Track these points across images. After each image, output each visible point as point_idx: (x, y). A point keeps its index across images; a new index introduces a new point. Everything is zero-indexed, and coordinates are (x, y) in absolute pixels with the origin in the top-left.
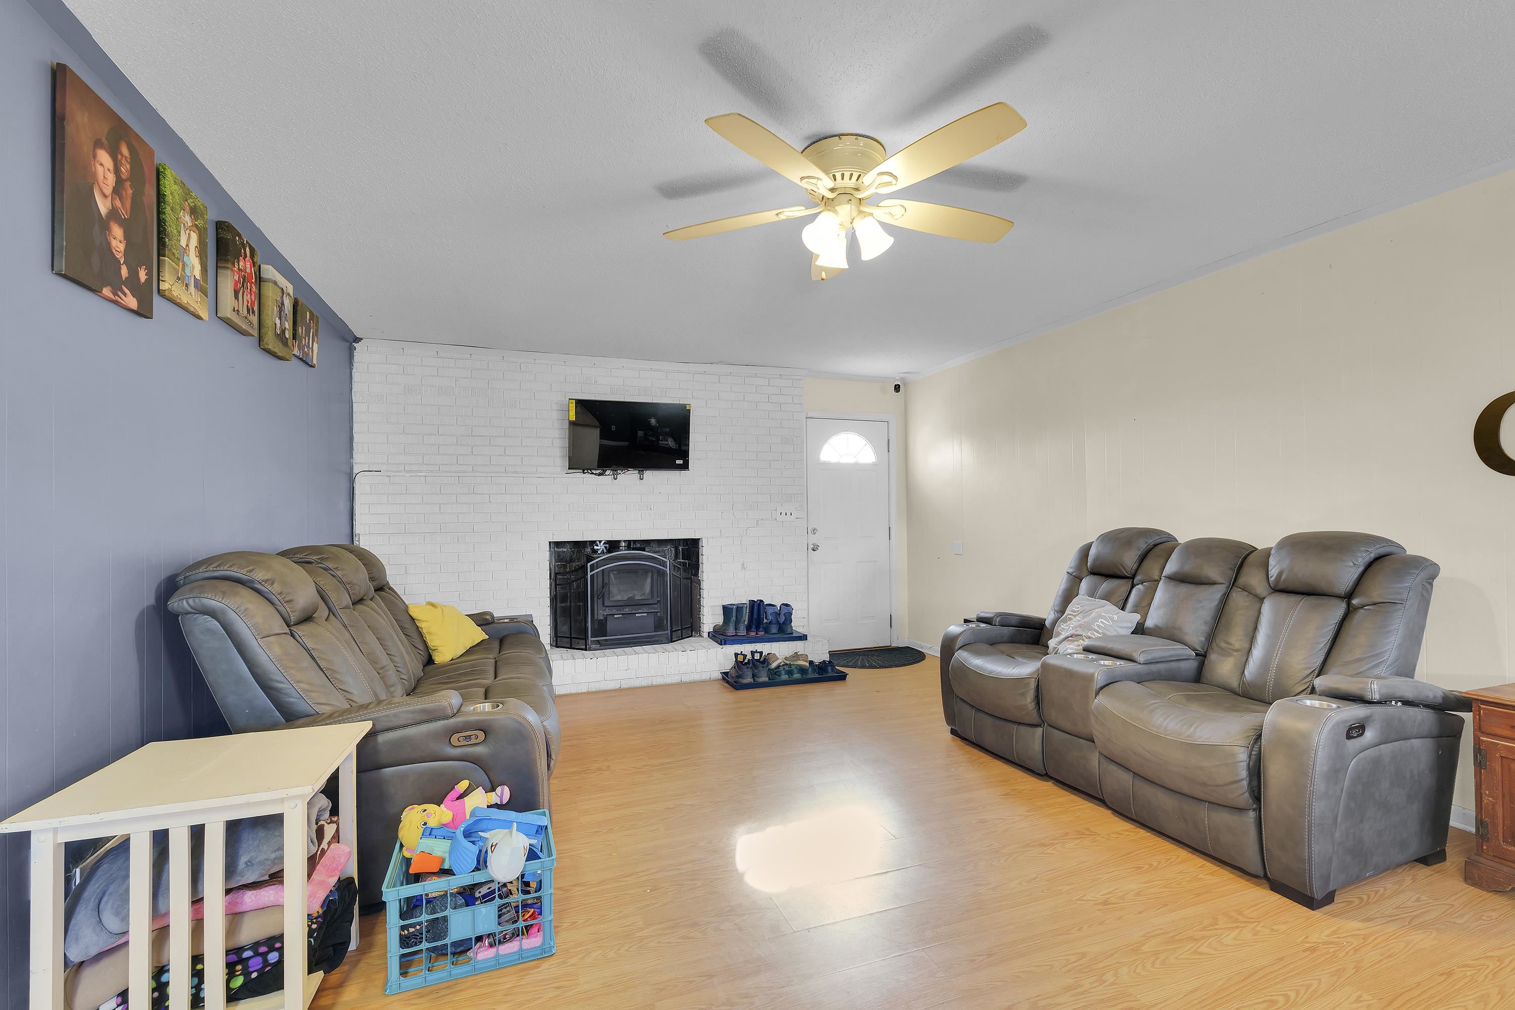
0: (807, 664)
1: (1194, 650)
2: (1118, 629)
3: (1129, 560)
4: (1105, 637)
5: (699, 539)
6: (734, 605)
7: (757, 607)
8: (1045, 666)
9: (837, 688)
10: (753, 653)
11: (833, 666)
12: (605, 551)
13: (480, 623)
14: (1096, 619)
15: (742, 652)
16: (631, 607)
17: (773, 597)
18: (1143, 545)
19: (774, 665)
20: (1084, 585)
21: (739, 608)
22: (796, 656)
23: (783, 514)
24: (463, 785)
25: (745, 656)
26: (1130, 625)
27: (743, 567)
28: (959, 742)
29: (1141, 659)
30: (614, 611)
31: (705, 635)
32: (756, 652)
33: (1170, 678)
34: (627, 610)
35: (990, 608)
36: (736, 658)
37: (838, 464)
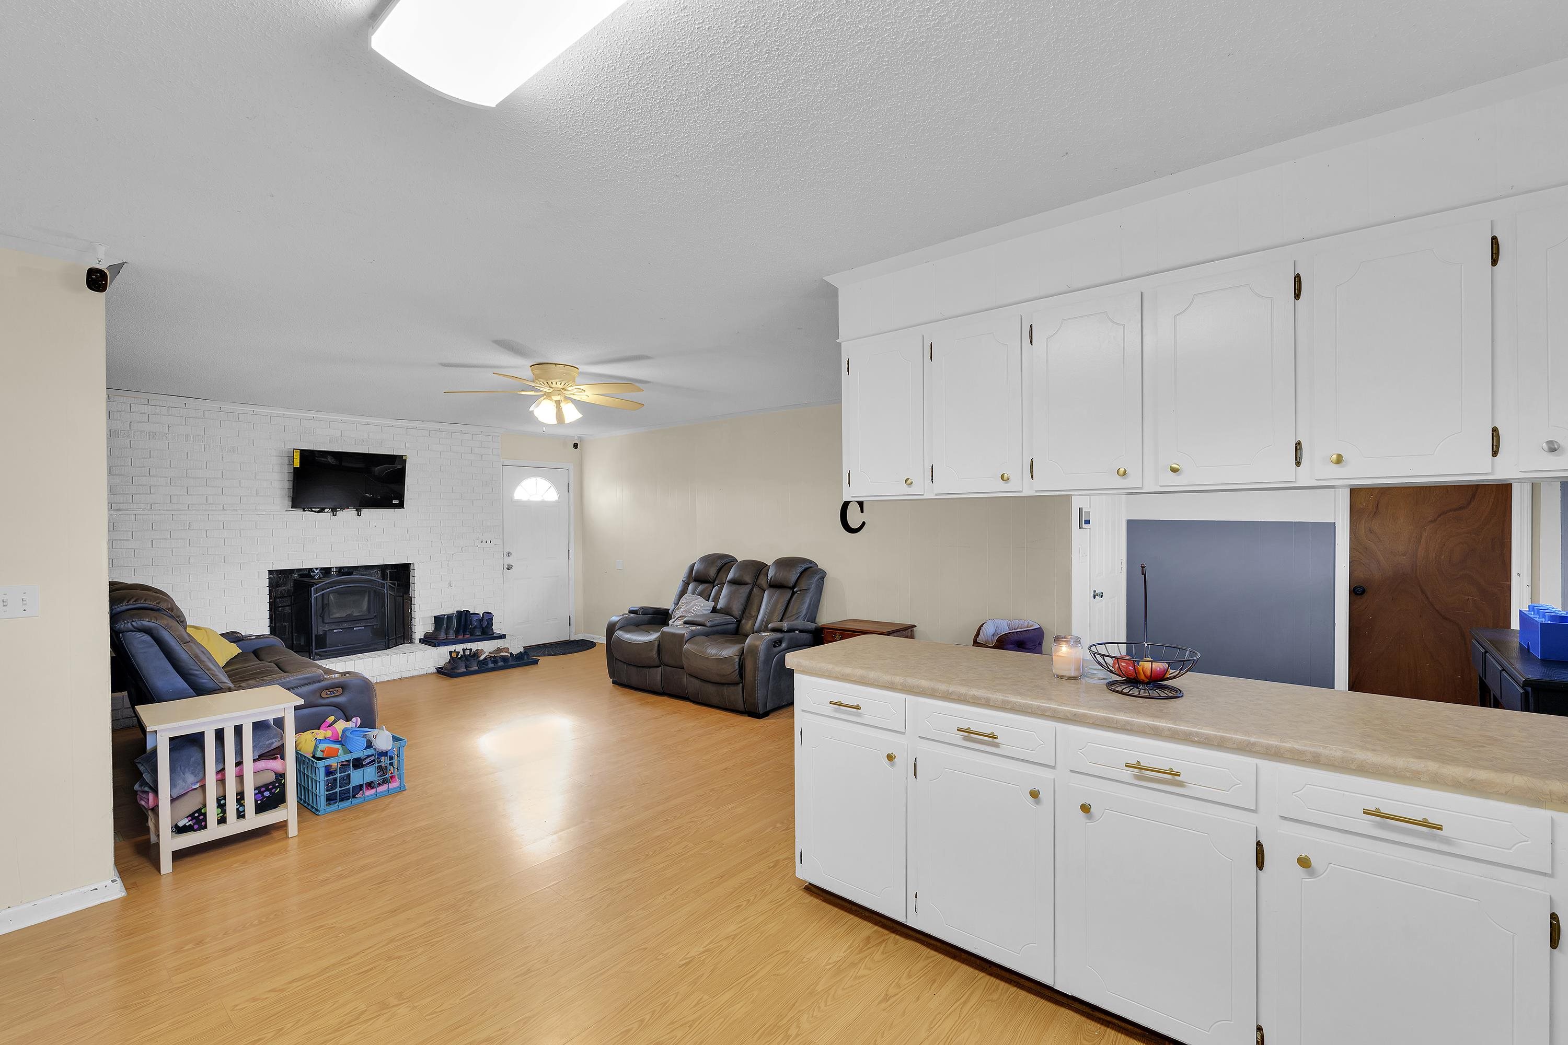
0: (509, 655)
1: (736, 618)
2: (703, 611)
3: (712, 572)
4: (697, 616)
5: (410, 564)
6: (445, 615)
7: (464, 617)
8: (663, 633)
9: (531, 670)
10: (464, 650)
11: (528, 655)
12: (321, 576)
13: (231, 640)
14: (693, 606)
15: (455, 650)
16: (349, 623)
17: (478, 608)
18: (719, 564)
19: (482, 658)
20: (691, 587)
21: (449, 617)
22: (499, 650)
23: (484, 542)
24: (332, 719)
25: (458, 653)
26: (709, 608)
27: (450, 585)
28: (617, 687)
29: (709, 625)
30: (333, 627)
31: (417, 641)
32: (467, 649)
33: (724, 633)
34: (345, 625)
35: (637, 604)
36: (451, 654)
37: (529, 502)
